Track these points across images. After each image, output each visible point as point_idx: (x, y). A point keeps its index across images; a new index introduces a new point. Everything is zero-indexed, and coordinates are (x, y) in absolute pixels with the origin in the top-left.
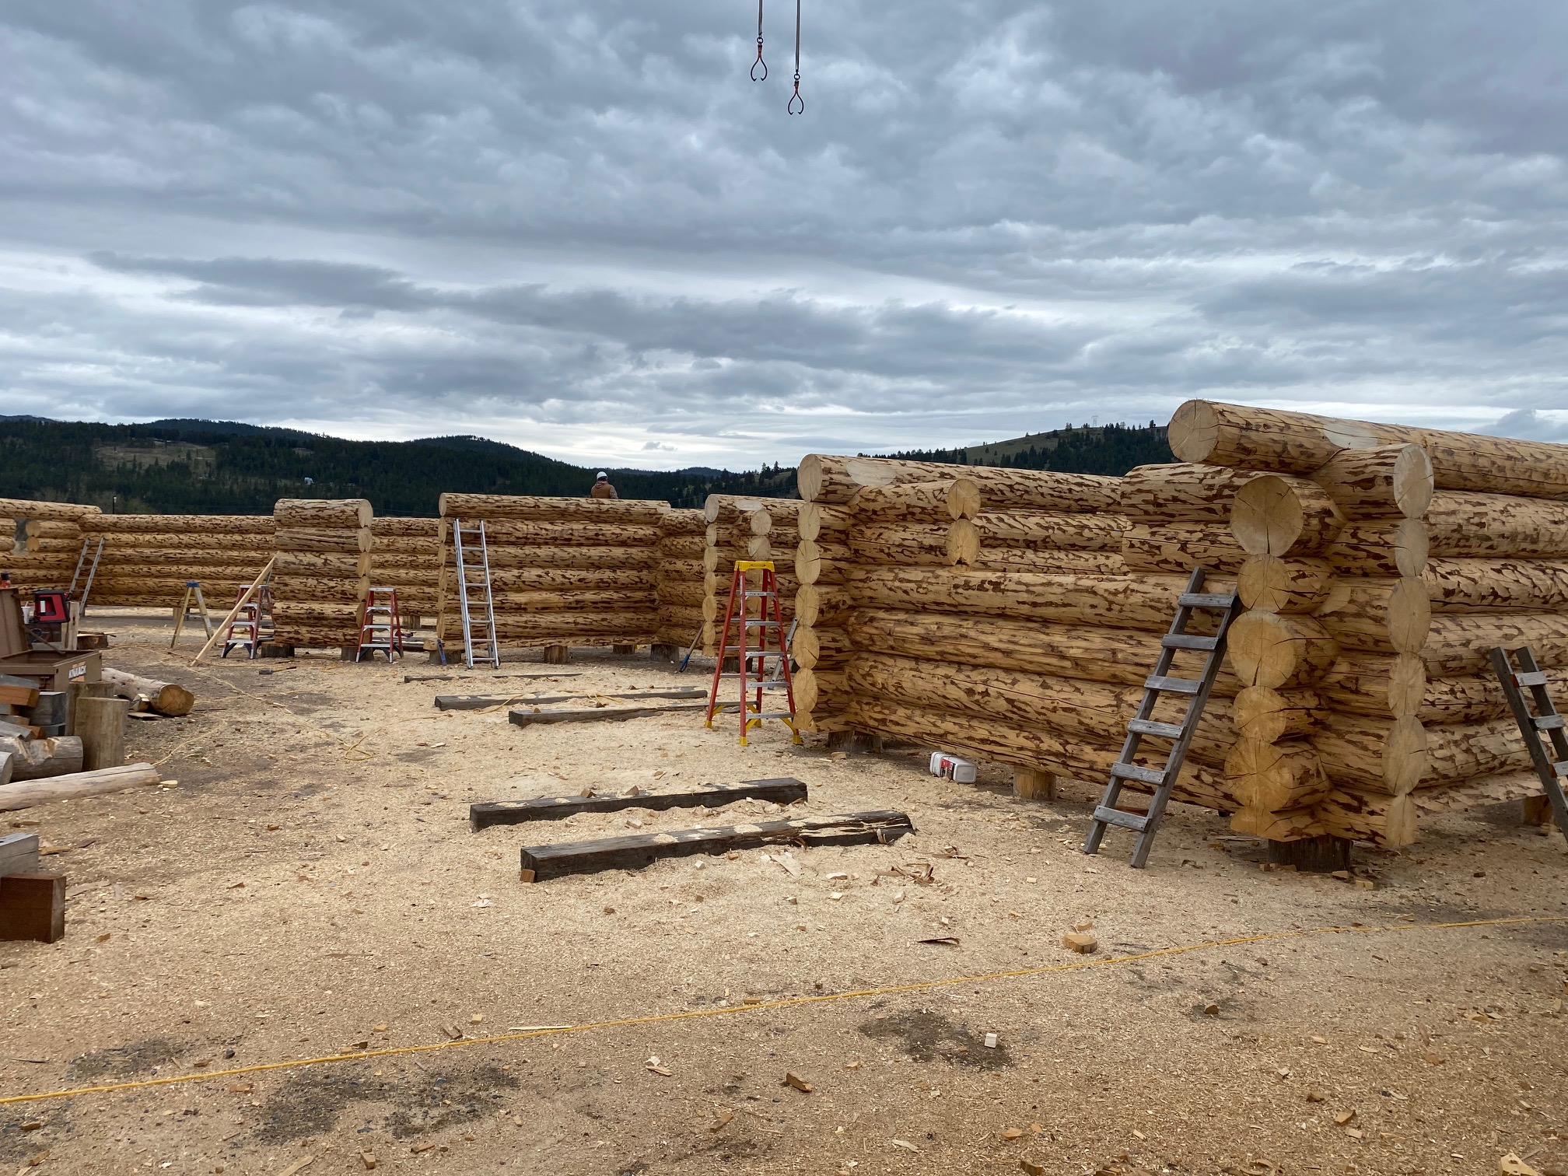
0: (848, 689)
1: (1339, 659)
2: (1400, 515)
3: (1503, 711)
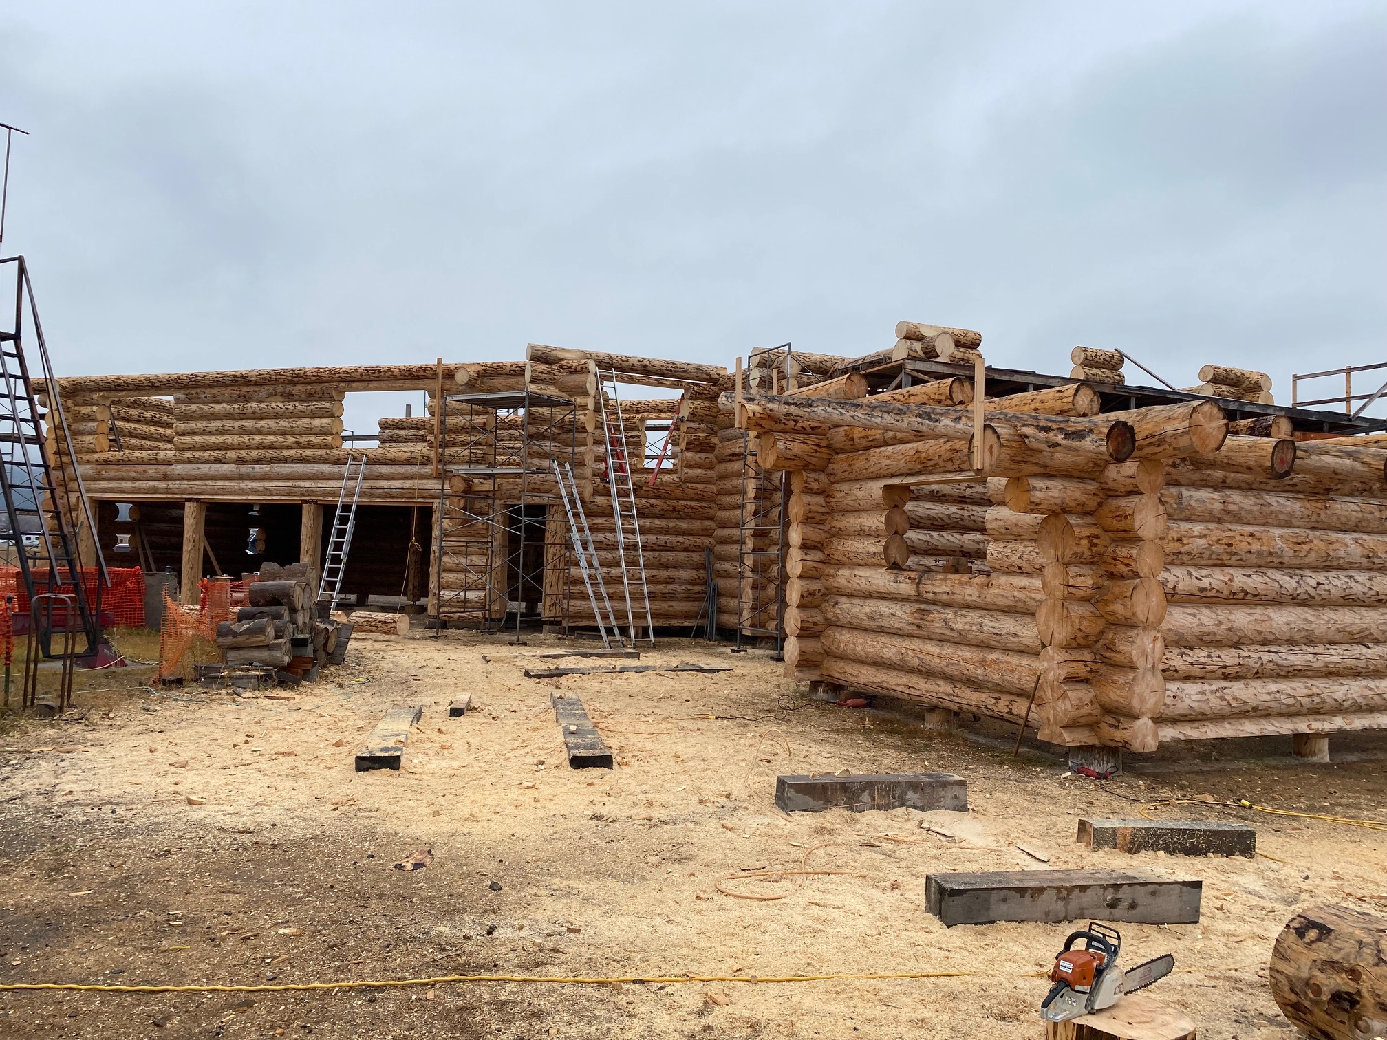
0: (822, 651)
1: (1107, 630)
2: (1140, 539)
3: (1257, 673)
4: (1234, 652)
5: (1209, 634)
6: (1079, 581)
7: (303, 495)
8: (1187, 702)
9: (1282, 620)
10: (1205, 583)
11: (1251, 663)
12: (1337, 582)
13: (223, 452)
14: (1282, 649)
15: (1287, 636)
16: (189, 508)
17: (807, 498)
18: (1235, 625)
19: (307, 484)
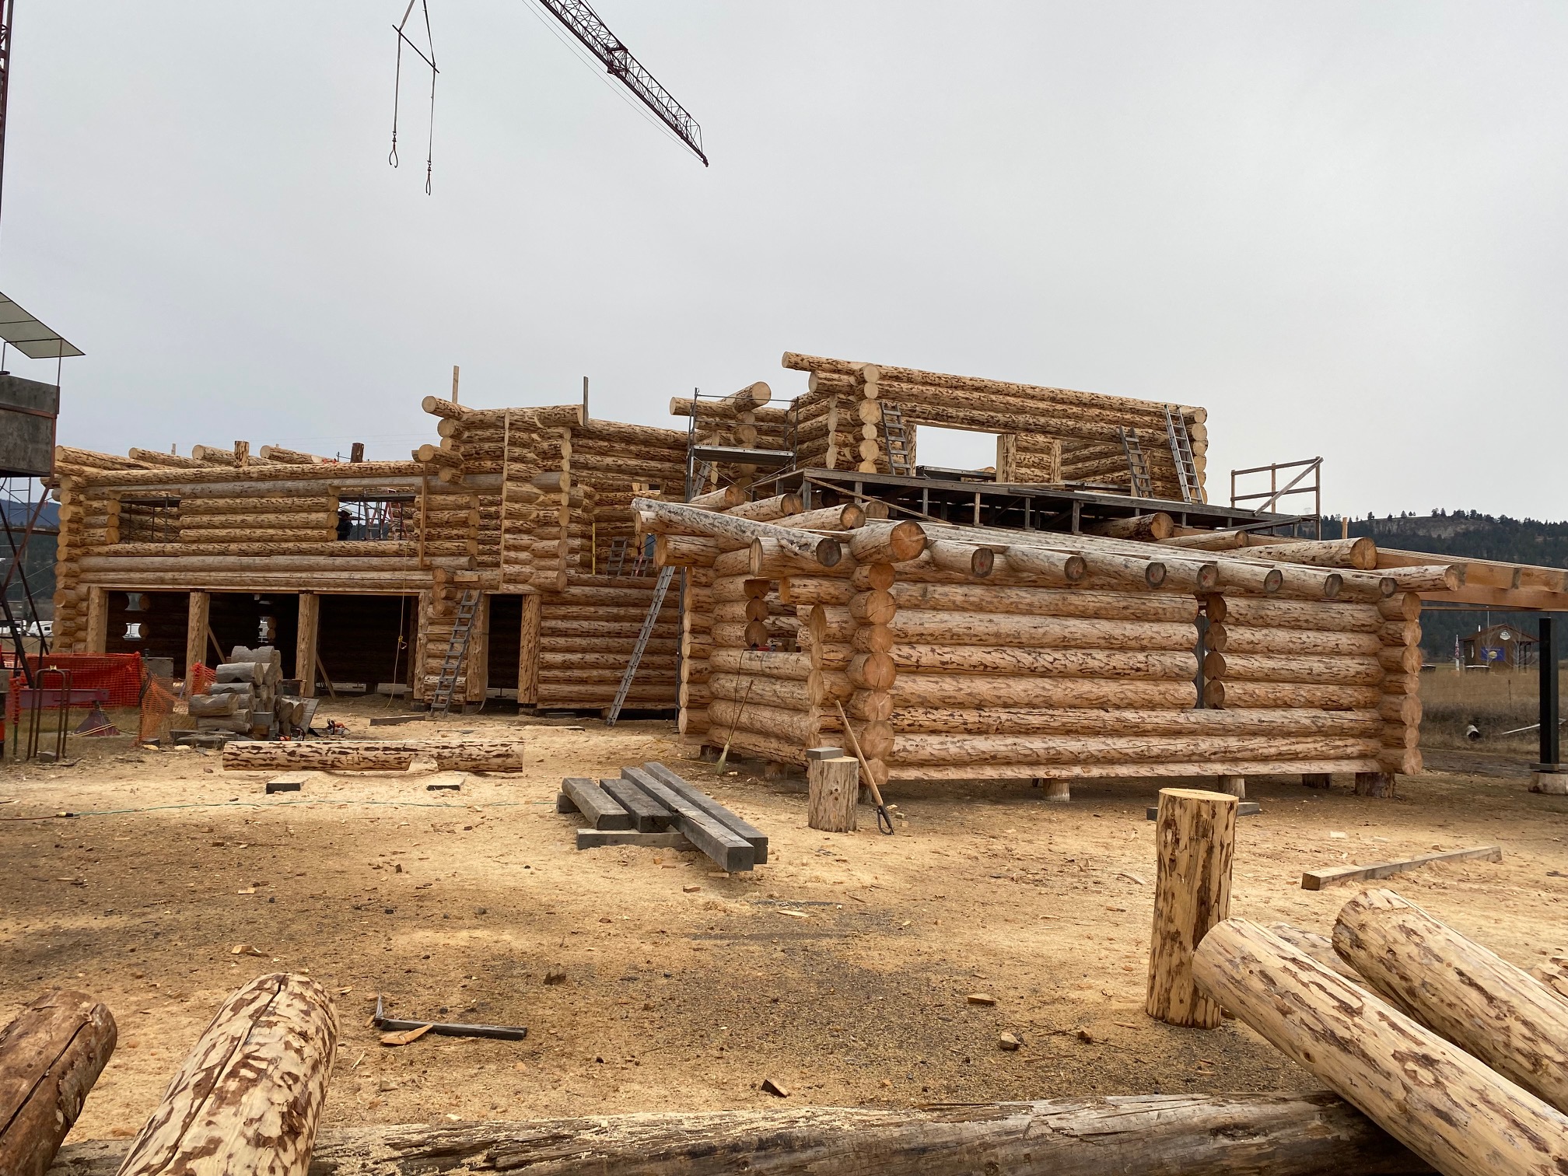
3: (997, 729)
4: (975, 713)
5: (950, 697)
6: (832, 656)
7: (300, 586)
8: (929, 749)
9: (1019, 688)
10: (947, 658)
11: (991, 721)
12: (1073, 658)
13: (226, 545)
14: (1022, 711)
15: (1026, 700)
16: (195, 599)
17: (696, 590)
18: (975, 691)
19: (304, 575)
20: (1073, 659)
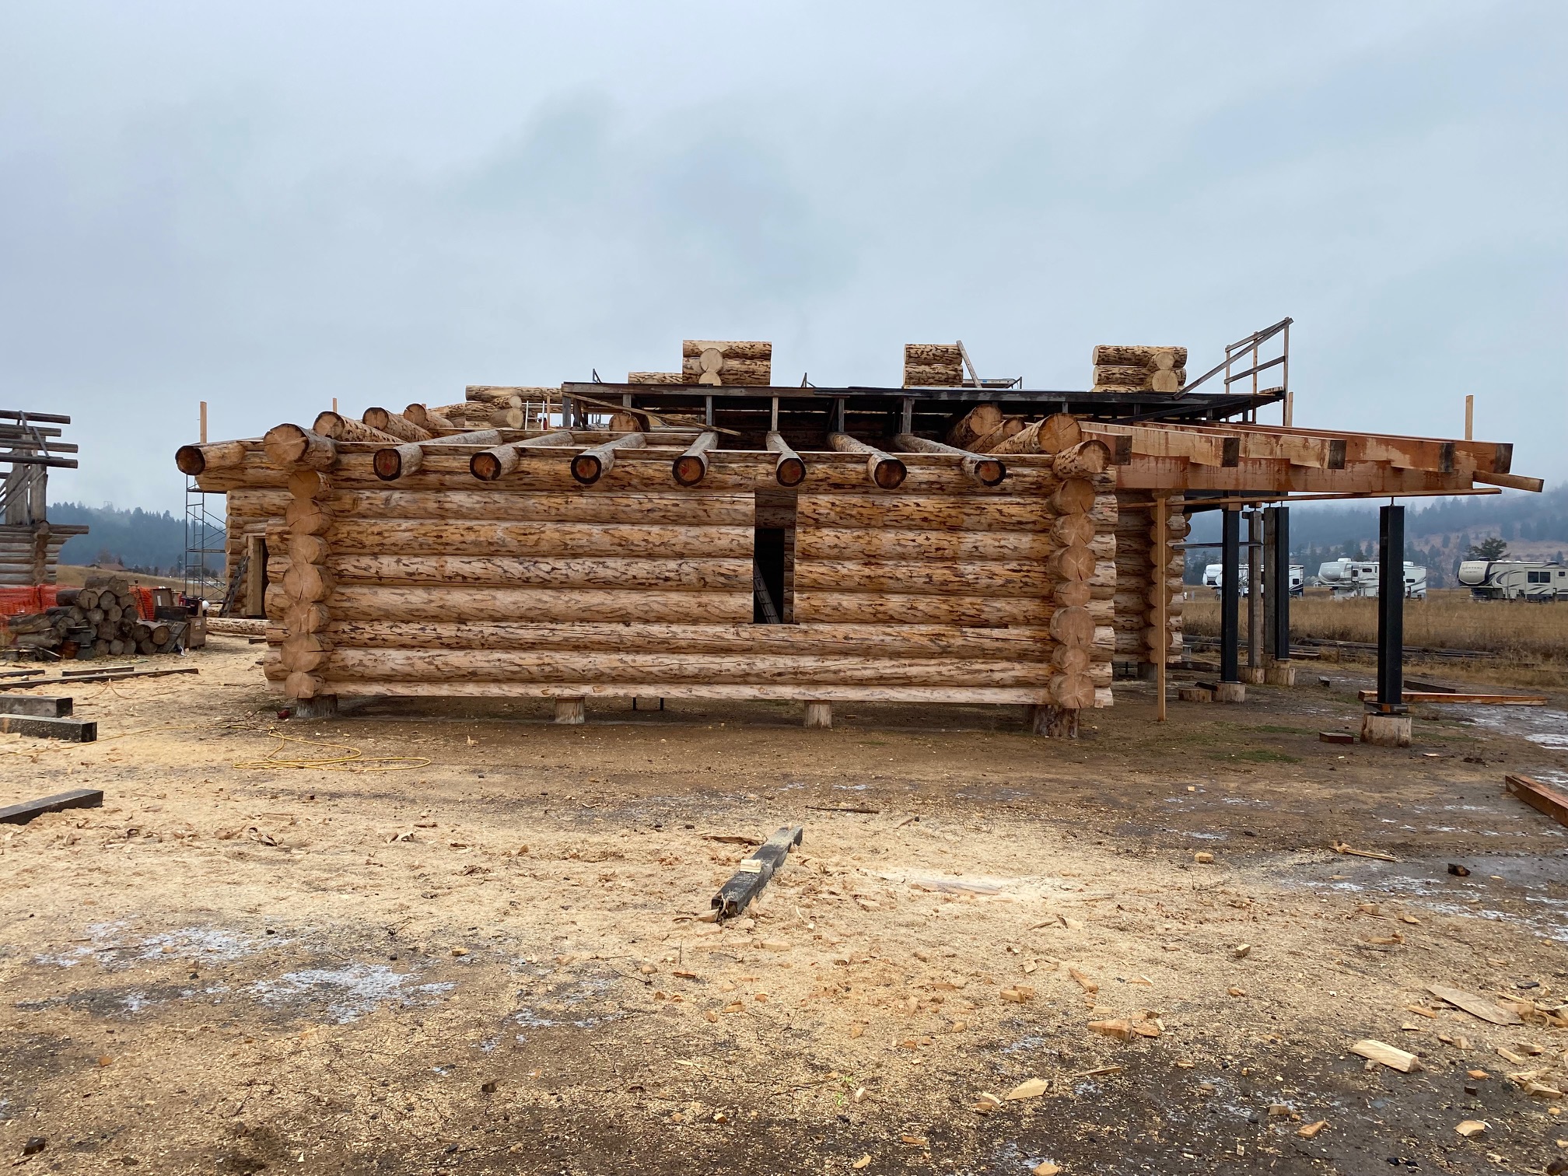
2: (292, 533)
3: (479, 644)
4: (453, 627)
5: (417, 610)
8: (391, 664)
9: (505, 599)
10: (412, 568)
11: (471, 635)
14: (513, 625)
15: (518, 613)
18: (448, 603)
20: (579, 568)
